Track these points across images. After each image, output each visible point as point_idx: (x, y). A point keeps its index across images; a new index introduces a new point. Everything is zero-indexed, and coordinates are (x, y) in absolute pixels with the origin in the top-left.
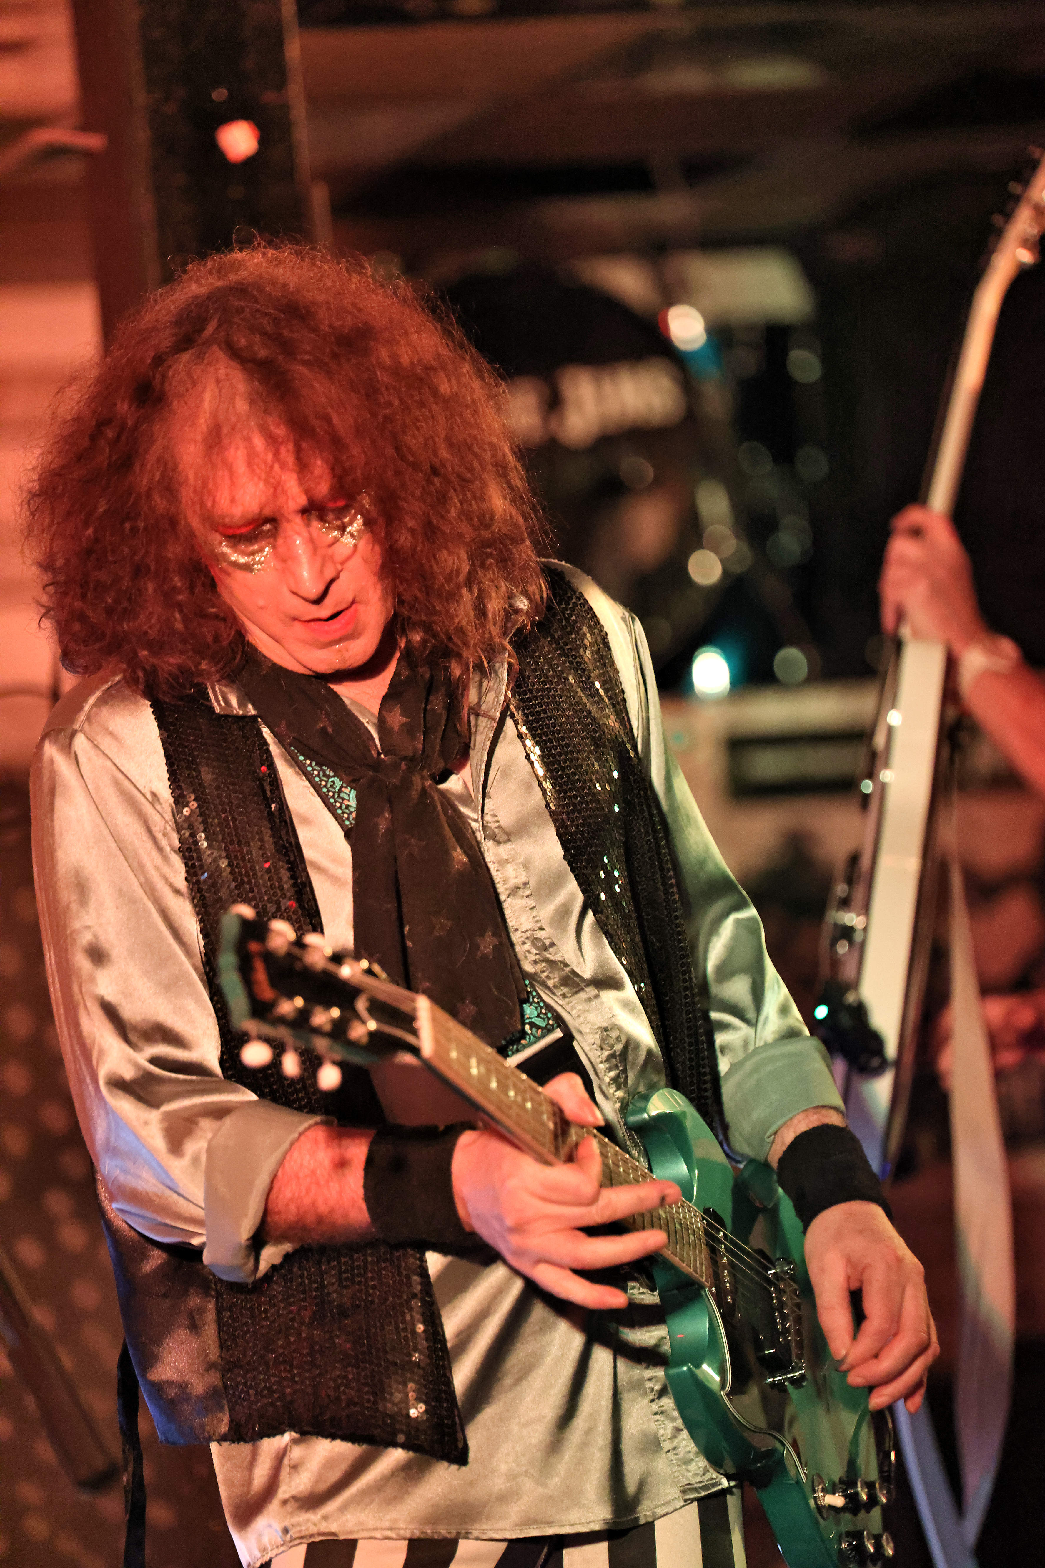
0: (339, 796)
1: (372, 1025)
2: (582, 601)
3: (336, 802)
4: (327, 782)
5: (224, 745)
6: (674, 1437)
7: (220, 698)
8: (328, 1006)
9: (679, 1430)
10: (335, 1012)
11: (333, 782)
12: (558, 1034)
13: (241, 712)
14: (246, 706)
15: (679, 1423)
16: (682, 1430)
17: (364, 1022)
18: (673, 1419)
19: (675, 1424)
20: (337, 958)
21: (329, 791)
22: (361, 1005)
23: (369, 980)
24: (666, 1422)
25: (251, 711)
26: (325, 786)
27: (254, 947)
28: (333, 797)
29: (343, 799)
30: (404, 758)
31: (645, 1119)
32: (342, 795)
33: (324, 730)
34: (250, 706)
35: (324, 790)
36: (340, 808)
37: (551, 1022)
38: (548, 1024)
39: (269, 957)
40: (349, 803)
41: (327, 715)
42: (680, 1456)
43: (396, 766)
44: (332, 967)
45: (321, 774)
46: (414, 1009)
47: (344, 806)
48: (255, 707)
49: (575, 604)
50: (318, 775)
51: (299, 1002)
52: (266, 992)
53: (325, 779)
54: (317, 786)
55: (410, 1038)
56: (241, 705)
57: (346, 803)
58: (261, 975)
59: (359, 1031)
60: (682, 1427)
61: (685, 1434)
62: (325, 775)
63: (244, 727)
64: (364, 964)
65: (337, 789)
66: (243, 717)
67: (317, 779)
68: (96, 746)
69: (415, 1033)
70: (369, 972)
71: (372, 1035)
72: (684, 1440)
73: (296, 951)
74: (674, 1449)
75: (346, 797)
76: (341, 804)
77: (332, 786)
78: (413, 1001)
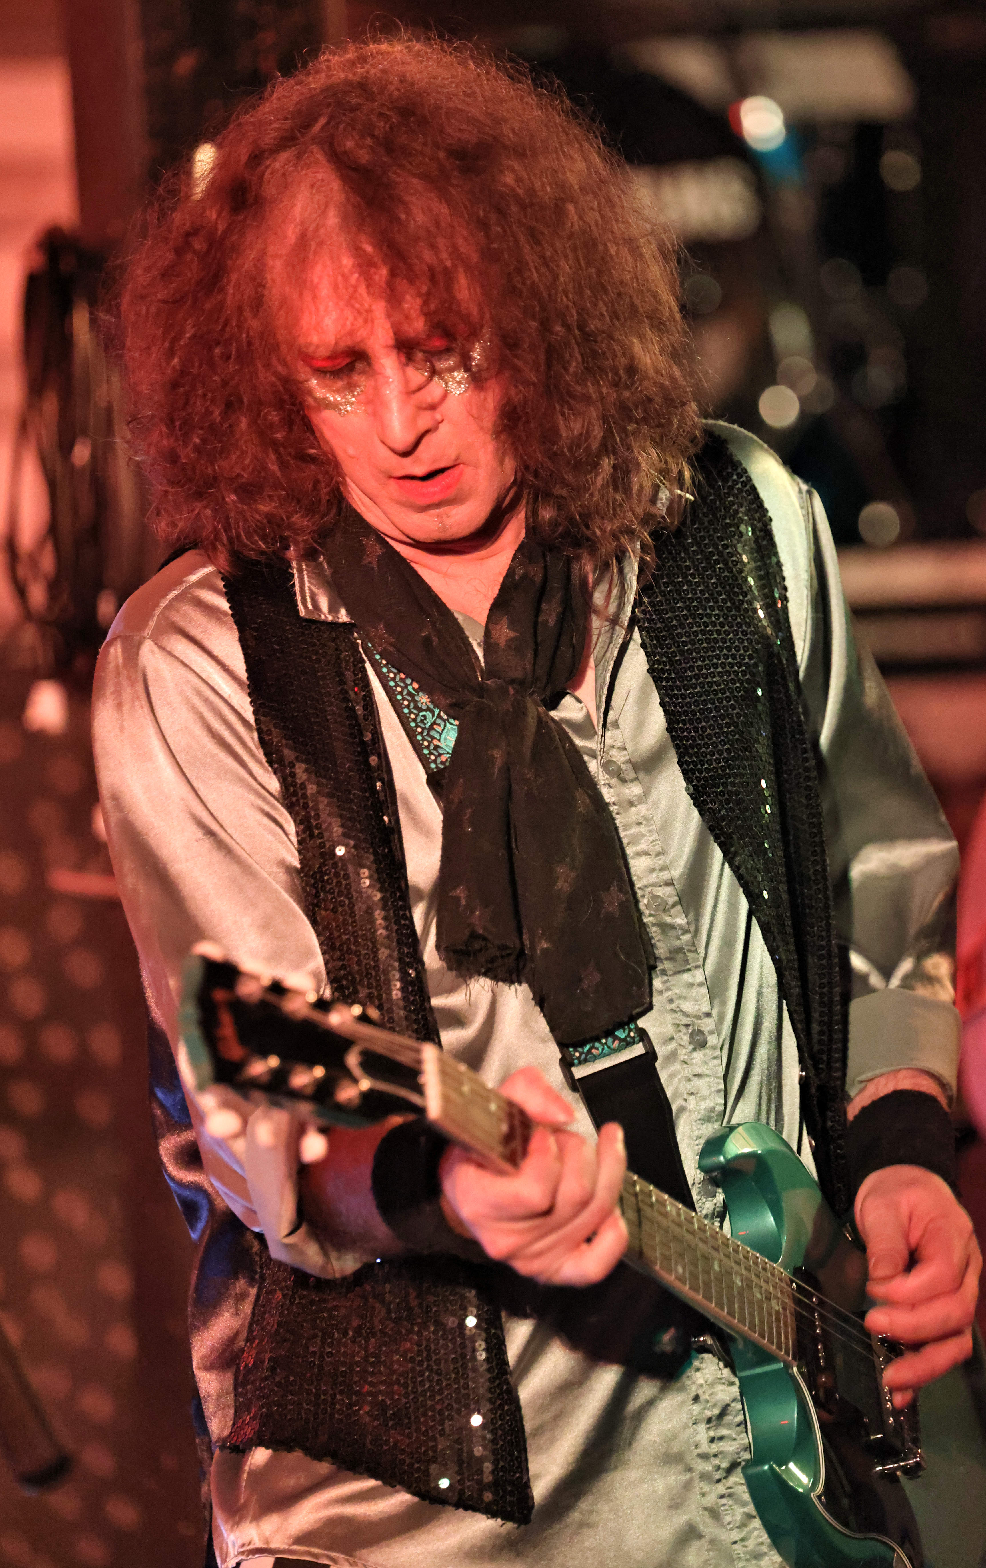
0: (428, 734)
1: (365, 1084)
2: (744, 479)
3: (424, 739)
4: (417, 715)
5: (314, 657)
6: (742, 1525)
7: (309, 600)
8: (311, 1063)
9: (750, 1517)
10: (319, 1072)
11: (424, 716)
12: (638, 1050)
13: (330, 618)
14: (337, 612)
15: (751, 1509)
16: (754, 1517)
17: (355, 1081)
18: (744, 1504)
19: (746, 1510)
20: (322, 1005)
21: (417, 726)
22: (352, 1060)
23: (365, 1030)
24: (735, 1507)
25: (343, 616)
26: (414, 720)
27: (220, 995)
28: (421, 733)
29: (433, 738)
30: (512, 681)
31: (720, 1163)
32: (432, 733)
33: (427, 640)
34: (343, 612)
35: (413, 724)
36: (428, 747)
37: (632, 1034)
38: (629, 1035)
39: (238, 1006)
40: (439, 744)
41: (433, 624)
42: (749, 1549)
43: (503, 691)
44: (317, 1016)
45: (412, 705)
46: (419, 1062)
47: (432, 747)
48: (349, 612)
49: (735, 482)
50: (408, 706)
51: (274, 1062)
52: (234, 1051)
53: (415, 711)
54: (405, 720)
55: (415, 1098)
56: (333, 609)
57: (436, 742)
58: (227, 1029)
59: (347, 1093)
60: (754, 1513)
61: (757, 1523)
62: (416, 707)
63: (337, 638)
64: (357, 1010)
65: (427, 726)
66: (334, 626)
67: (406, 711)
68: (170, 653)
69: (419, 1090)
70: (364, 1018)
71: (367, 1096)
72: (755, 1529)
73: (272, 998)
74: (743, 1540)
75: (437, 736)
76: (429, 742)
77: (422, 721)
78: (418, 1051)
